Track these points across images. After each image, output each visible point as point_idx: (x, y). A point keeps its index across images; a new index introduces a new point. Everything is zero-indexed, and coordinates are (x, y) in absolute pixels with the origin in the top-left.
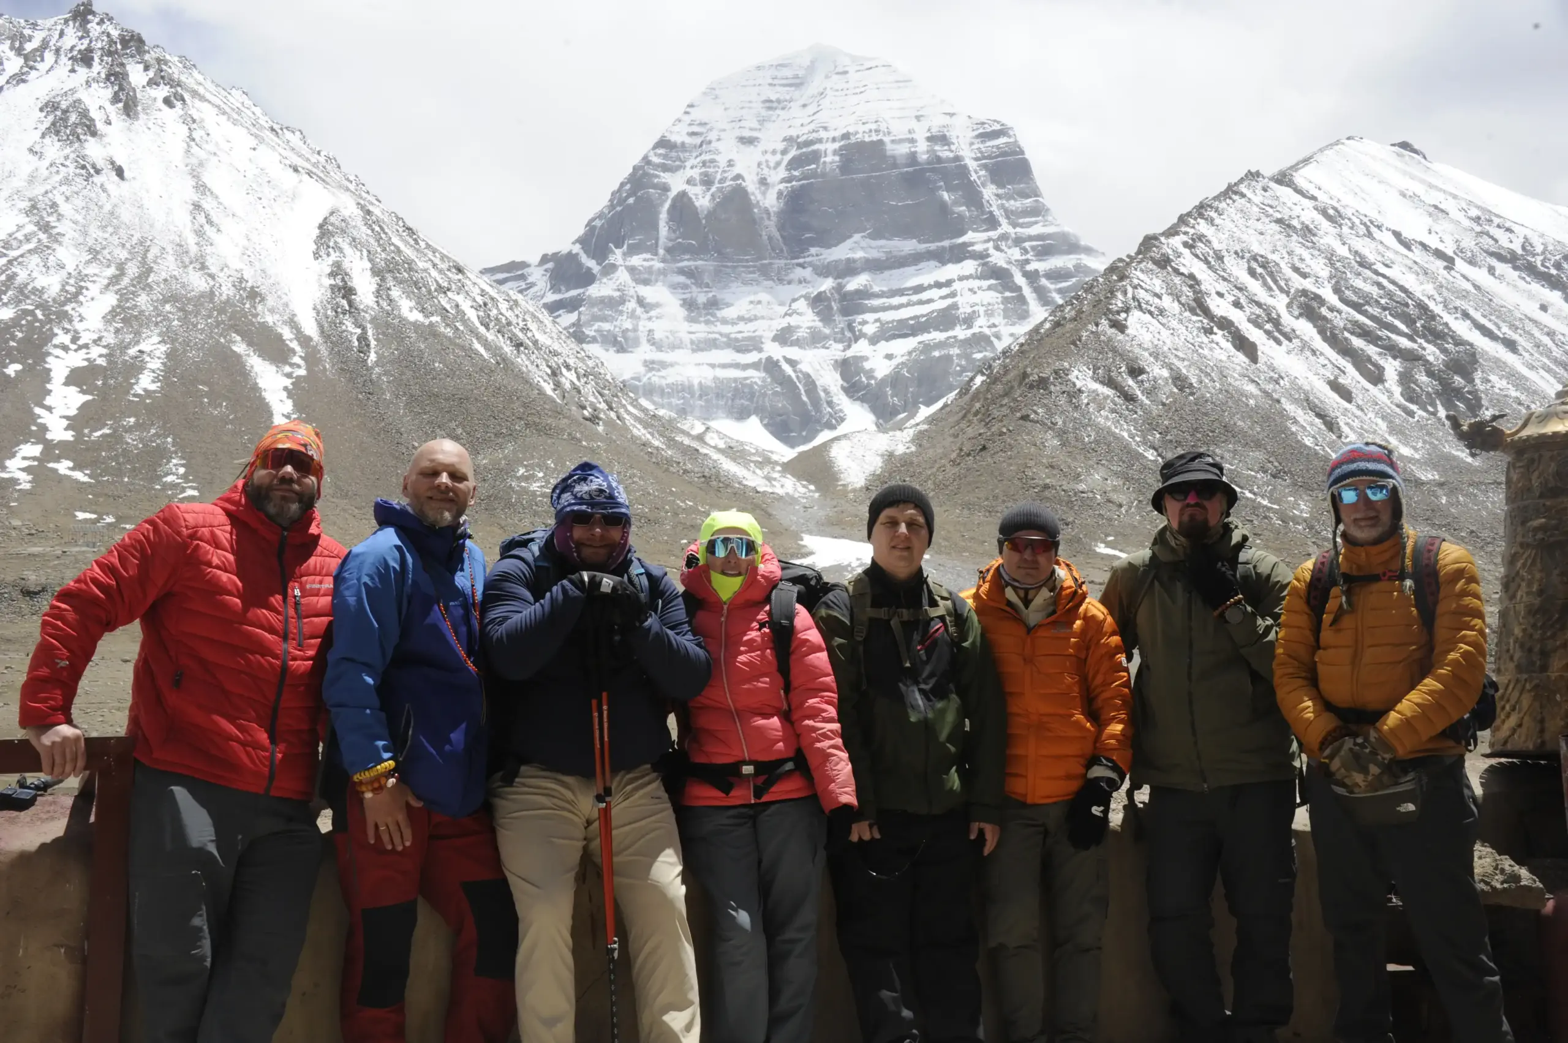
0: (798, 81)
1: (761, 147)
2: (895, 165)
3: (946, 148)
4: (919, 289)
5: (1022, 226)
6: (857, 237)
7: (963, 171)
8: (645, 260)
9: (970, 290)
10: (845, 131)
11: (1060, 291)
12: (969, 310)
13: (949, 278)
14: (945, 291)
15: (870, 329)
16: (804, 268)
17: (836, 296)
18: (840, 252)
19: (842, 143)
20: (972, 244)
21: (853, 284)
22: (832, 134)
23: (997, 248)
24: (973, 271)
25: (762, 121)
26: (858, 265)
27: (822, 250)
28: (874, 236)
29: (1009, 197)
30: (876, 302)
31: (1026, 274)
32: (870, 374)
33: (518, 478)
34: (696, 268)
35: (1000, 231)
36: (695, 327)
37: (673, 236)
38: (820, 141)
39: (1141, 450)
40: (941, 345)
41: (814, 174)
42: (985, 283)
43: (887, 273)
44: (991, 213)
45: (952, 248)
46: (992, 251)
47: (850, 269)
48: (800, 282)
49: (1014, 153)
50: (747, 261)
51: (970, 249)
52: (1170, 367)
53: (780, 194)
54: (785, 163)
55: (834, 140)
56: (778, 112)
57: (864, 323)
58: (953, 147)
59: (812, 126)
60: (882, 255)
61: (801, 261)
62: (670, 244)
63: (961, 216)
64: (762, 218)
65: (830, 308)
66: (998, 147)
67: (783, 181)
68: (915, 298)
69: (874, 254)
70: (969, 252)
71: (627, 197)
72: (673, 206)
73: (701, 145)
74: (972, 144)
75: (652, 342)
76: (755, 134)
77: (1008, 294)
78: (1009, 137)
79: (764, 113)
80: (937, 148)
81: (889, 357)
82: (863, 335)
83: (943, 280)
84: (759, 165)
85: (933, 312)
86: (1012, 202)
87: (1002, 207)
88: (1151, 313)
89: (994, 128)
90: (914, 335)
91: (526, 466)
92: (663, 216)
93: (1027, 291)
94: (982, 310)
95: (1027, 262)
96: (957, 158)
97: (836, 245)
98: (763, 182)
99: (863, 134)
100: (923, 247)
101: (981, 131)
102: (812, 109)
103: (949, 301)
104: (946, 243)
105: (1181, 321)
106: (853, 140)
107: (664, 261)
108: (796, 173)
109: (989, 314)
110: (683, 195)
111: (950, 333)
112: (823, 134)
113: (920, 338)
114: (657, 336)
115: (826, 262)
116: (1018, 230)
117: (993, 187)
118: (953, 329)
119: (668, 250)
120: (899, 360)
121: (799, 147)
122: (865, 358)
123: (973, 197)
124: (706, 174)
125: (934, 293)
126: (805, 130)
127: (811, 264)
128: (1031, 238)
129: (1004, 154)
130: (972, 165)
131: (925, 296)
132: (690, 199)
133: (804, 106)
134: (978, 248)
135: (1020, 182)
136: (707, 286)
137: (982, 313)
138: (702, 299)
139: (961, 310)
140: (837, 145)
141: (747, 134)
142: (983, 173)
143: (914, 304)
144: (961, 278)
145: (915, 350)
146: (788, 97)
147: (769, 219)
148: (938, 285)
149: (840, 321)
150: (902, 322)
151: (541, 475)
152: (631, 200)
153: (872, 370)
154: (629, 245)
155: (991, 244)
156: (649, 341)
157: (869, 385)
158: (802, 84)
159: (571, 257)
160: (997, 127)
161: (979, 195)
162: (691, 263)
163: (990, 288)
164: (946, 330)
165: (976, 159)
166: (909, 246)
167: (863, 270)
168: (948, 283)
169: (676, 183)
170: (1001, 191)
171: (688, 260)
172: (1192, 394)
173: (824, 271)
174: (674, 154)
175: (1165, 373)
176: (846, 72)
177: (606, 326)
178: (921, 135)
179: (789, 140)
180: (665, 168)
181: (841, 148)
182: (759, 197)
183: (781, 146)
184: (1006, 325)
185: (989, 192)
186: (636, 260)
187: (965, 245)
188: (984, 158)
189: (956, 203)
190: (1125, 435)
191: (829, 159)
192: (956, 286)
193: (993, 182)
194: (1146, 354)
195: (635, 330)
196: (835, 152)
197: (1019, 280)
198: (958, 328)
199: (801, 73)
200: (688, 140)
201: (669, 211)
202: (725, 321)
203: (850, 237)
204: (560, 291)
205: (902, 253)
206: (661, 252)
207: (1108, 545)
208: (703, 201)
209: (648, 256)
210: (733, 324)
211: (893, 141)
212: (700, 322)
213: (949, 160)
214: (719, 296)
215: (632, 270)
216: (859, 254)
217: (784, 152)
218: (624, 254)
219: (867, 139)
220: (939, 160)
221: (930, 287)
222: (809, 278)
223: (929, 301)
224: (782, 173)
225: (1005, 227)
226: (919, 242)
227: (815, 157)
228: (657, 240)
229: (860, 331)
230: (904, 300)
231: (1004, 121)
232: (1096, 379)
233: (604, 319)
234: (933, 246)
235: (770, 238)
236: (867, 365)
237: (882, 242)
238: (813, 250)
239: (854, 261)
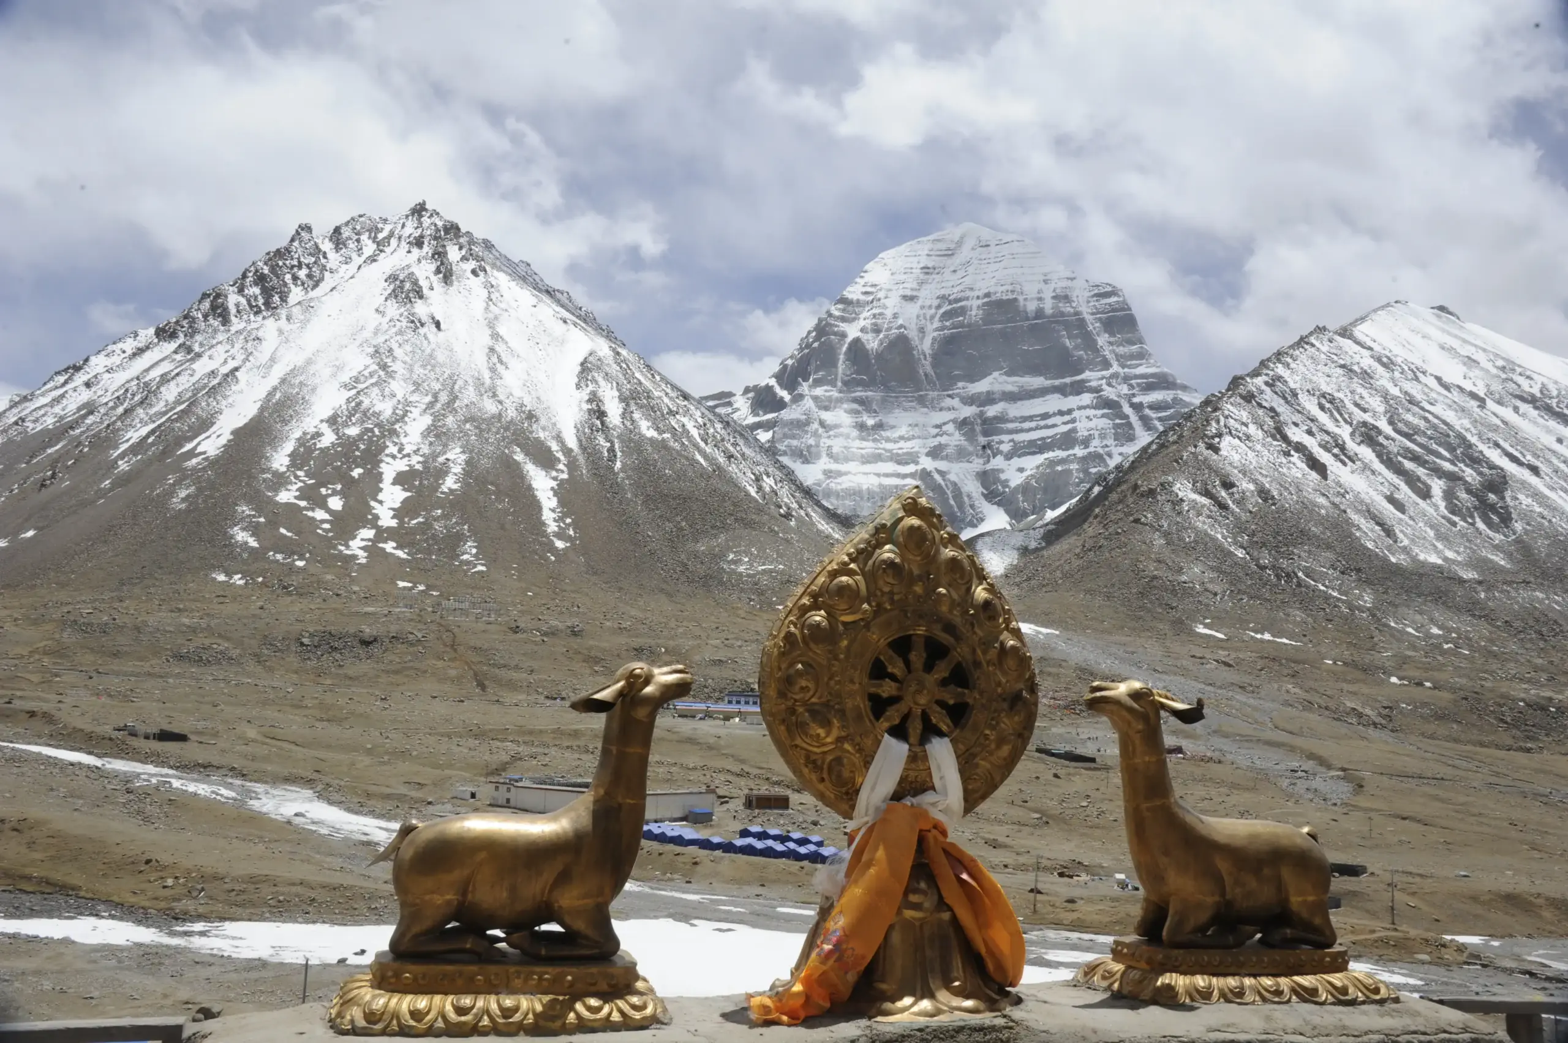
0: (950, 252)
1: (920, 303)
2: (1027, 319)
3: (1068, 304)
4: (1045, 416)
5: (1129, 367)
6: (996, 374)
7: (1082, 323)
8: (826, 391)
9: (1088, 417)
10: (987, 291)
11: (1160, 419)
12: (1086, 434)
13: (1070, 407)
14: (1067, 418)
15: (1006, 448)
16: (952, 398)
17: (979, 421)
18: (981, 387)
19: (986, 300)
20: (1089, 381)
21: (992, 411)
22: (976, 293)
23: (1109, 385)
24: (1088, 402)
25: (921, 283)
26: (997, 396)
27: (968, 384)
28: (1010, 374)
29: (1120, 344)
30: (1011, 426)
31: (1133, 405)
32: (1005, 484)
33: (729, 562)
34: (867, 397)
35: (1111, 371)
36: (865, 444)
37: (848, 373)
38: (967, 299)
39: (1232, 549)
40: (1062, 461)
41: (961, 325)
42: (1100, 412)
43: (1019, 403)
44: (1104, 356)
45: (1072, 384)
46: (1105, 387)
47: (989, 399)
48: (949, 409)
49: (1123, 309)
50: (907, 392)
51: (1087, 384)
52: (1255, 481)
53: (934, 339)
54: (938, 316)
55: (978, 298)
56: (934, 276)
57: (1001, 442)
58: (1074, 305)
59: (959, 288)
60: (1015, 388)
61: (950, 392)
62: (846, 378)
63: (1080, 358)
64: (919, 359)
65: (973, 430)
66: (1110, 304)
67: (937, 330)
68: (1042, 423)
69: (1009, 388)
70: (1086, 387)
71: (813, 342)
72: (849, 349)
73: (872, 302)
74: (1088, 302)
75: (830, 455)
76: (915, 293)
77: (1118, 421)
78: (1119, 296)
79: (922, 276)
80: (1061, 305)
81: (1021, 470)
82: (1000, 452)
83: (1065, 409)
84: (918, 317)
85: (1056, 434)
86: (1121, 348)
87: (1113, 351)
88: (1239, 438)
89: (1106, 289)
90: (1041, 452)
91: (735, 553)
92: (842, 357)
93: (1134, 419)
94: (1097, 433)
95: (1134, 395)
96: (1077, 313)
97: (978, 381)
98: (922, 330)
99: (1001, 293)
100: (1048, 383)
101: (1096, 292)
102: (960, 274)
103: (1070, 426)
104: (1068, 380)
105: (1264, 445)
106: (993, 298)
107: (840, 392)
108: (948, 324)
109: (1103, 436)
110: (857, 341)
111: (1071, 452)
112: (968, 293)
113: (1046, 455)
114: (835, 450)
115: (970, 394)
116: (1126, 370)
117: (1107, 335)
118: (1073, 448)
119: (845, 383)
120: (1028, 473)
121: (950, 303)
122: (1002, 471)
123: (1089, 342)
124: (875, 324)
125: (1058, 420)
126: (955, 290)
127: (958, 395)
128: (1136, 377)
129: (1113, 310)
130: (1089, 318)
131: (1050, 422)
132: (863, 344)
133: (955, 271)
134: (1094, 384)
135: (1128, 333)
136: (875, 412)
137: (1096, 436)
138: (870, 422)
139: (1080, 434)
140: (980, 302)
141: (909, 293)
142: (1098, 325)
143: (1042, 428)
144: (1080, 408)
145: (1041, 465)
146: (942, 265)
147: (925, 359)
148: (1061, 413)
149: (982, 440)
150: (1032, 443)
151: (746, 559)
152: (816, 345)
153: (1007, 481)
154: (814, 380)
155: (1104, 381)
156: (828, 455)
157: (1004, 492)
158: (952, 254)
159: (769, 389)
160: (1109, 289)
161: (1095, 342)
162: (863, 394)
163: (1103, 416)
164: (1067, 449)
165: (1093, 314)
166: (1038, 382)
167: (1001, 400)
168: (1069, 412)
169: (852, 331)
170: (1112, 339)
171: (860, 391)
172: (1274, 504)
173: (969, 400)
174: (850, 308)
175: (1252, 487)
176: (988, 246)
177: (795, 443)
178: (1048, 295)
179: (943, 298)
180: (843, 319)
181: (984, 304)
182: (917, 343)
183: (936, 303)
184: (1116, 446)
185: (1102, 340)
186: (819, 391)
187: (1083, 381)
188: (1098, 313)
189: (1076, 347)
190: (1219, 536)
191: (974, 313)
192: (1076, 414)
193: (1106, 331)
194: (1236, 471)
195: (817, 446)
196: (979, 308)
197: (1127, 409)
198: (1077, 448)
199: (952, 246)
200: (862, 298)
201: (845, 353)
202: (888, 440)
203: (990, 374)
204: (758, 415)
205: (1032, 388)
206: (839, 384)
207: (1206, 626)
208: (873, 343)
209: (829, 388)
210: (895, 442)
211: (1026, 299)
212: (868, 440)
213: (1069, 315)
214: (884, 420)
215: (815, 399)
216: (997, 388)
217: (939, 307)
218: (810, 386)
219: (1004, 297)
220: (1062, 314)
221: (1054, 414)
222: (956, 406)
223: (1054, 426)
224: (937, 324)
225: (1116, 368)
226: (1046, 378)
227: (963, 311)
228: (836, 375)
229: (998, 449)
230: (1033, 424)
231: (1114, 284)
232: (1195, 490)
233: (793, 437)
234: (1057, 382)
235: (926, 375)
236: (1003, 477)
237: (1016, 379)
238: (960, 384)
239: (993, 393)
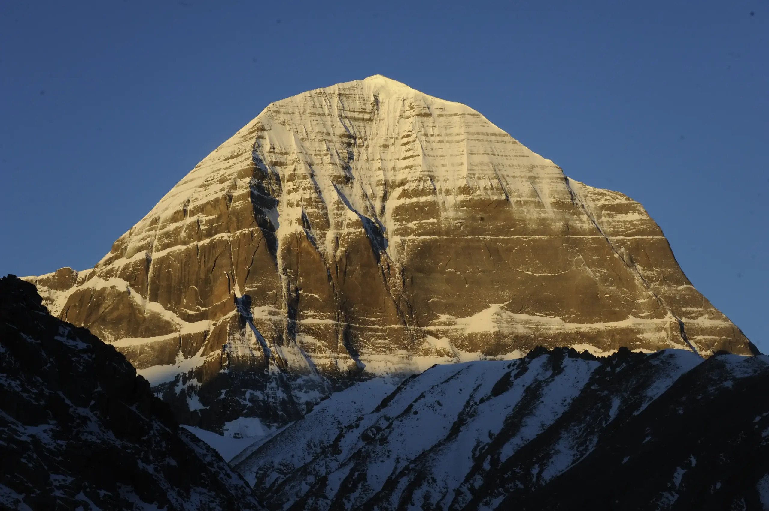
0: (366, 116)
2: (525, 231)
3: (575, 217)
5: (687, 314)
6: (495, 307)
8: (269, 313)
10: (459, 184)
16: (438, 337)
19: (462, 197)
22: (445, 186)
26: (508, 341)
27: (456, 319)
28: (514, 309)
29: (661, 281)
34: (326, 328)
38: (433, 192)
41: (437, 230)
47: (501, 345)
48: (439, 354)
49: (653, 232)
50: (374, 323)
51: (639, 336)
53: (399, 247)
54: (389, 212)
55: (449, 192)
56: (359, 149)
58: (583, 218)
60: (530, 331)
61: (432, 328)
62: (293, 296)
64: (387, 275)
66: (631, 222)
67: (398, 233)
70: (640, 340)
72: (290, 249)
74: (598, 216)
76: (345, 172)
78: (641, 213)
79: (344, 148)
80: (568, 216)
86: (667, 287)
87: (658, 291)
89: (618, 201)
92: (279, 261)
96: (591, 231)
97: (470, 314)
98: (377, 231)
100: (571, 327)
101: (602, 202)
104: (601, 326)
106: (474, 196)
108: (410, 225)
110: (300, 238)
112: (431, 184)
115: (466, 334)
116: (686, 320)
117: (641, 268)
121: (403, 195)
123: (621, 275)
126: (403, 176)
128: (702, 331)
129: (640, 232)
130: (610, 240)
140: (456, 199)
142: (624, 251)
147: (394, 276)
162: (317, 321)
165: (610, 234)
166: (555, 324)
167: (514, 348)
169: (280, 222)
170: (649, 273)
171: (314, 317)
178: (545, 200)
181: (463, 204)
185: (637, 273)
186: (260, 313)
187: (630, 330)
188: (619, 234)
189: (603, 281)
191: (451, 214)
193: (638, 262)
196: (457, 207)
203: (488, 307)
205: (551, 332)
206: (286, 303)
209: (272, 308)
211: (519, 203)
213: (583, 232)
218: (245, 304)
220: (572, 230)
225: (671, 315)
226: (564, 320)
227: (433, 209)
228: (279, 290)
231: (628, 195)
234: (585, 327)
235: (398, 299)
237: (523, 317)
238: (444, 318)
239: (505, 337)
